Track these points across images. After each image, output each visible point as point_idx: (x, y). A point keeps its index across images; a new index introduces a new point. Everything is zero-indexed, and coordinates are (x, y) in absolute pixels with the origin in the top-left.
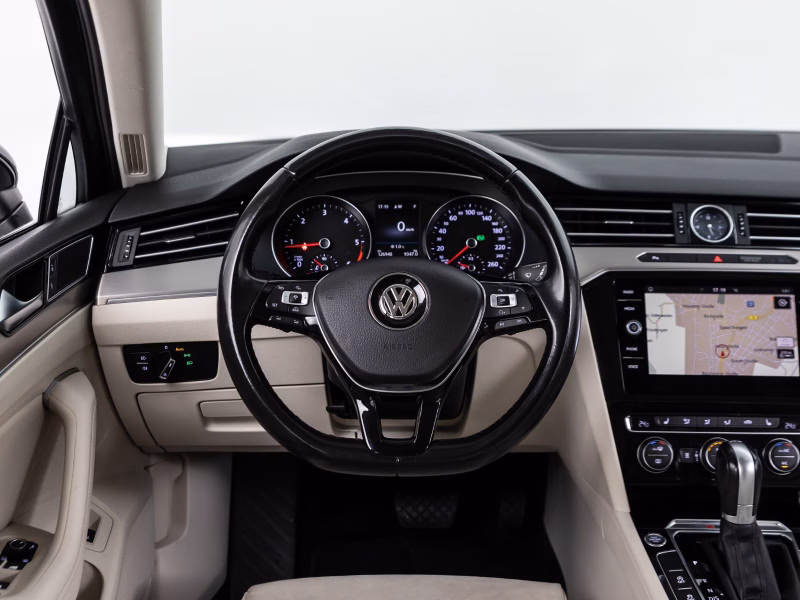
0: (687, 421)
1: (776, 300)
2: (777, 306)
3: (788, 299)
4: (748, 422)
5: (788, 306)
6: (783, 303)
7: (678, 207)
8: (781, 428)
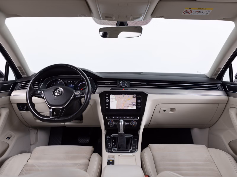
0: (117, 117)
1: (133, 96)
2: (133, 97)
3: (135, 96)
4: (128, 118)
5: (135, 97)
6: (134, 97)
7: (118, 81)
8: (134, 119)
